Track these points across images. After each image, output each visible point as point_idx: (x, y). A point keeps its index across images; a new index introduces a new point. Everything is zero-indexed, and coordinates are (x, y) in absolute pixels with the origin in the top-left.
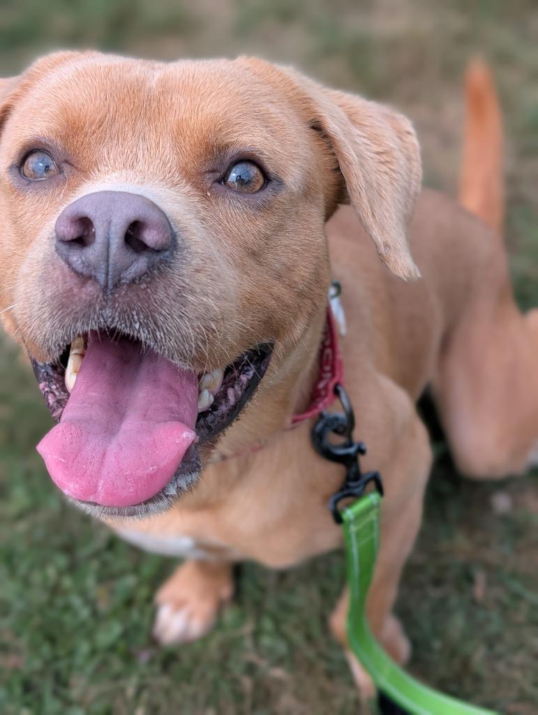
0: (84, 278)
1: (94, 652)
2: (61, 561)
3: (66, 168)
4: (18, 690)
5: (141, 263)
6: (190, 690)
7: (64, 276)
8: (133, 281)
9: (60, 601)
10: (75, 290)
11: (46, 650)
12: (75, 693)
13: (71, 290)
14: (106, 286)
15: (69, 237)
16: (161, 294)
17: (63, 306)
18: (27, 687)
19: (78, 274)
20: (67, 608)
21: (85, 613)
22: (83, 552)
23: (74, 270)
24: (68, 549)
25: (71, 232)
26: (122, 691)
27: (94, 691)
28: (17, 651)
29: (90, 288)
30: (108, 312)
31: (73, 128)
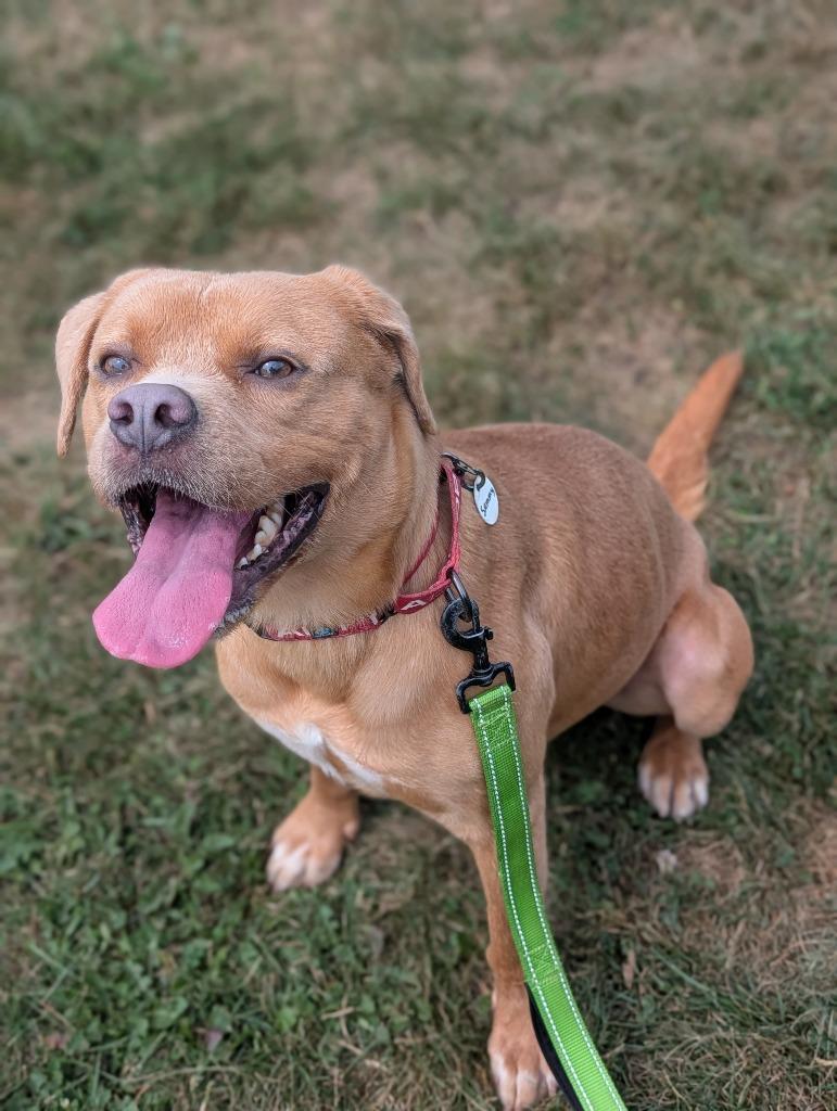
0: (129, 447)
1: (152, 1031)
2: (118, 918)
3: (134, 364)
4: (58, 1076)
5: (166, 436)
6: (266, 1082)
7: (116, 446)
8: (162, 448)
9: (114, 968)
10: (124, 456)
11: (95, 1026)
12: (126, 1082)
13: (121, 455)
14: (144, 452)
15: (117, 417)
16: (184, 457)
17: (116, 467)
18: (70, 1073)
19: (124, 444)
20: (123, 976)
21: (144, 983)
22: (145, 909)
23: (121, 441)
24: (127, 905)
25: (118, 413)
26: (186, 1078)
27: (151, 1078)
28: (61, 1029)
29: (133, 454)
30: (147, 471)
31: (136, 334)
